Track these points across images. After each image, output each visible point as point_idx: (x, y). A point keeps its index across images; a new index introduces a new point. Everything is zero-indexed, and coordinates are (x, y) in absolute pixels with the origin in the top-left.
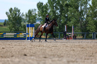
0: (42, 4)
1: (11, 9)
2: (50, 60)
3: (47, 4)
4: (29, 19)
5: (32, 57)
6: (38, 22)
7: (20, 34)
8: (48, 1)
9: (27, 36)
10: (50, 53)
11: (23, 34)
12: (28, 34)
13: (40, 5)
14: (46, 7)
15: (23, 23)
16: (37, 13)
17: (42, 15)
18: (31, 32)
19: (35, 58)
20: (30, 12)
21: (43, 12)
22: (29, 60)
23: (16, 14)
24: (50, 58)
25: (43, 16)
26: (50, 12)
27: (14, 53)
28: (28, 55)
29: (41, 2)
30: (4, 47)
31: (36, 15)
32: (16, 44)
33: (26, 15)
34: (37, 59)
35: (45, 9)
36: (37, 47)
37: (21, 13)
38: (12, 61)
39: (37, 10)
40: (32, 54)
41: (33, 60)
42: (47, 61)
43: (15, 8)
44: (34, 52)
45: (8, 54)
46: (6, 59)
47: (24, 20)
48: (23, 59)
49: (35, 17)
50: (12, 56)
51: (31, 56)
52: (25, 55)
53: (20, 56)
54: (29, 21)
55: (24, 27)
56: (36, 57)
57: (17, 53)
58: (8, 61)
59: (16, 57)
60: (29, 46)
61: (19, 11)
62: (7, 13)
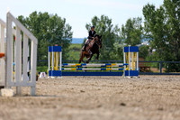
0: (153, 7)
1: (96, 18)
2: (170, 114)
3: (161, 9)
4: (129, 38)
5: (136, 109)
6: (145, 43)
7: (113, 65)
8: (165, 2)
9: (125, 69)
10: (169, 102)
11: (118, 65)
12: (127, 65)
13: (148, 11)
14: (160, 13)
15: (116, 45)
16: (143, 26)
17: (153, 29)
18: (132, 61)
19: (141, 111)
20: (130, 23)
21: (155, 23)
22: (131, 115)
23: (104, 28)
24: (171, 111)
25: (155, 31)
26: (168, 22)
27: (102, 101)
28: (128, 104)
29: (150, 4)
30: (83, 88)
31: (141, 28)
32: (105, 83)
33: (123, 29)
34: (146, 112)
35: (158, 18)
36: (145, 90)
37: (114, 26)
38: (99, 115)
39: (143, 20)
40: (134, 102)
41: (138, 113)
42: (164, 117)
43: (102, 17)
44: (139, 99)
45: (92, 102)
46: (88, 112)
47: (118, 38)
48: (120, 111)
49: (139, 34)
50: (99, 106)
51: (134, 106)
52: (123, 104)
53: (113, 106)
54: (128, 41)
55: (120, 51)
56: (143, 109)
57: (108, 100)
58: (92, 115)
59: (106, 108)
60: (130, 87)
61: (109, 22)
62: (87, 26)
